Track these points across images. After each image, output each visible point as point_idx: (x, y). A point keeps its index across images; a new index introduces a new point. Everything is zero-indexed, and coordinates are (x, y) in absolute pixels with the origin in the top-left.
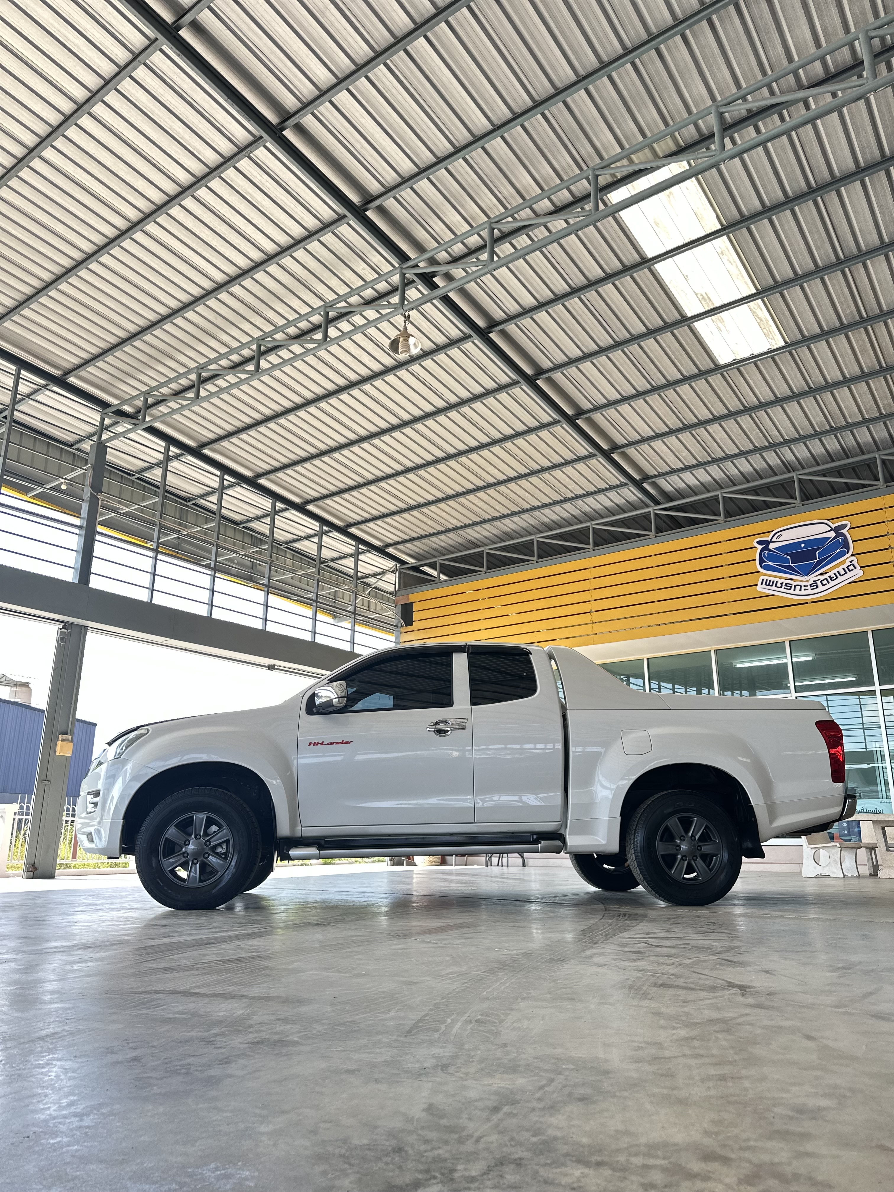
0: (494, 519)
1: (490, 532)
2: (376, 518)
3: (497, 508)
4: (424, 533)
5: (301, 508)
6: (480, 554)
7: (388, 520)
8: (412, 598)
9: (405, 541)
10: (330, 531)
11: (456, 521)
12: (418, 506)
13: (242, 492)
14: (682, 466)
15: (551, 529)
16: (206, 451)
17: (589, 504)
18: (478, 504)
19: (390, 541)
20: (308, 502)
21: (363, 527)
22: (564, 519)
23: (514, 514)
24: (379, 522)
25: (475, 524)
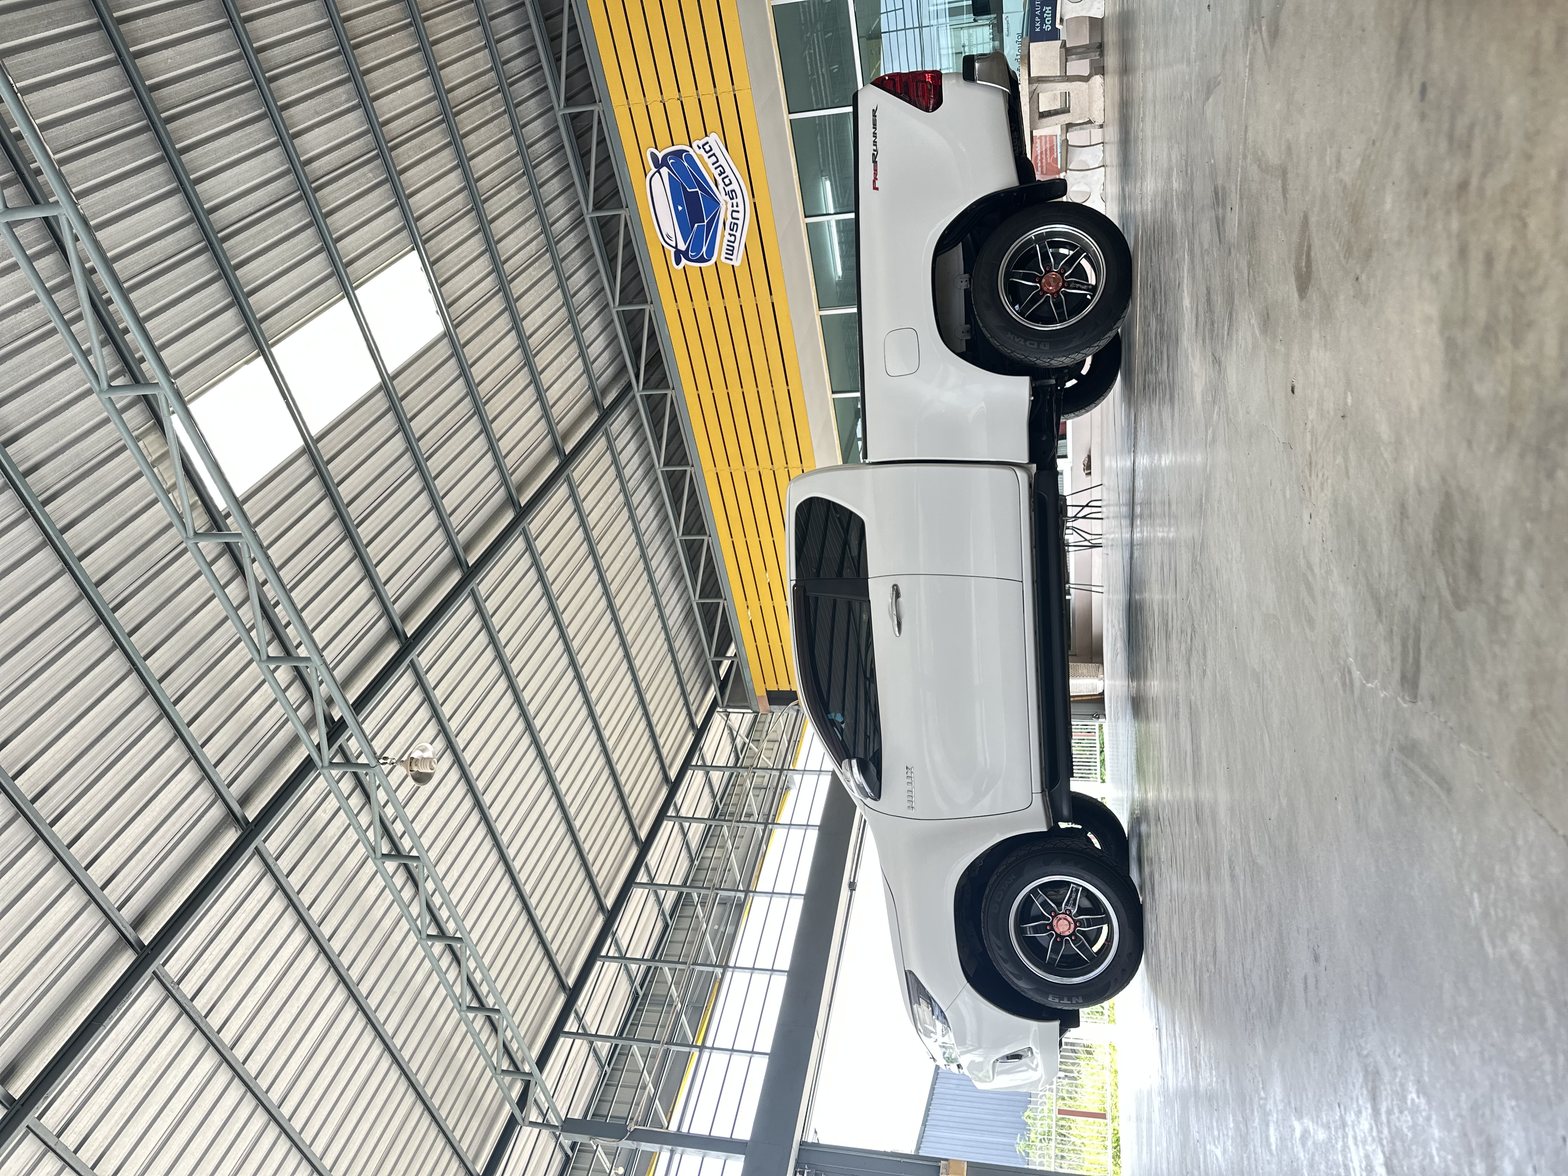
0: (655, 592)
1: (672, 595)
2: (656, 746)
3: (640, 590)
4: (675, 680)
5: (645, 847)
6: (702, 606)
7: (658, 730)
8: (760, 692)
9: (687, 704)
10: (675, 804)
11: (658, 641)
12: (639, 691)
13: (624, 928)
14: (580, 360)
15: (666, 517)
16: (571, 981)
17: (632, 472)
18: (635, 616)
19: (687, 723)
20: (636, 837)
21: (667, 762)
22: (653, 502)
23: (647, 568)
24: (661, 741)
25: (661, 616)
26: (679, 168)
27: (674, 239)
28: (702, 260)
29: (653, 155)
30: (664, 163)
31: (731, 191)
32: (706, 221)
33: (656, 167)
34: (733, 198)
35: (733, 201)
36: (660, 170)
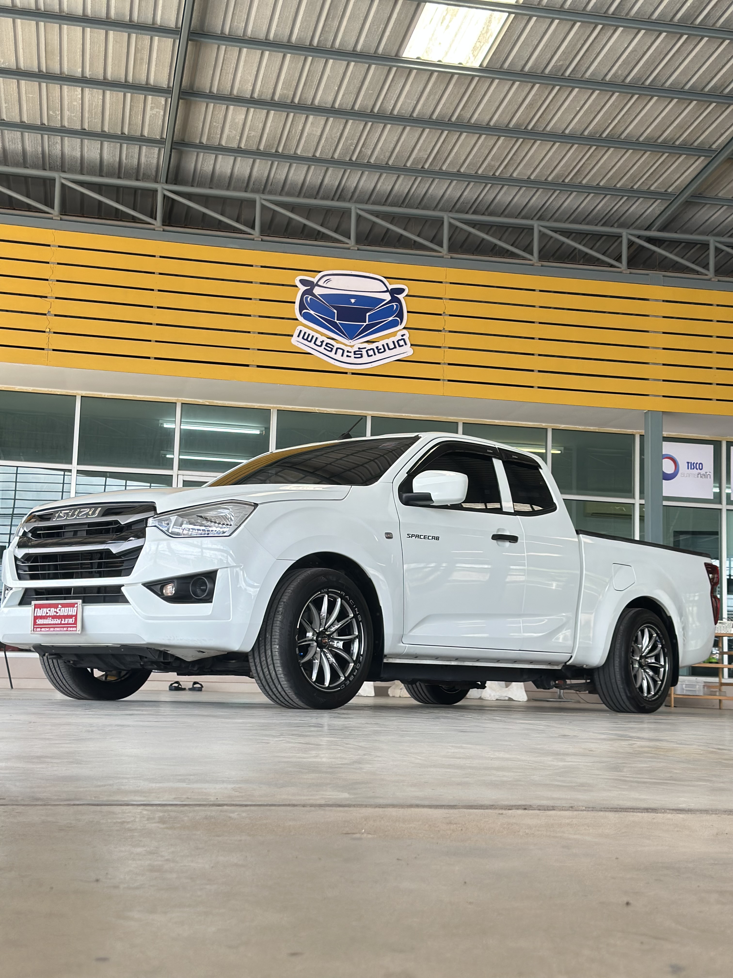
14: (235, 146)
26: (388, 312)
27: (325, 285)
28: (302, 307)
29: (401, 291)
30: (394, 299)
31: (361, 354)
32: (338, 322)
33: (391, 289)
34: (355, 354)
35: (353, 353)
36: (388, 293)
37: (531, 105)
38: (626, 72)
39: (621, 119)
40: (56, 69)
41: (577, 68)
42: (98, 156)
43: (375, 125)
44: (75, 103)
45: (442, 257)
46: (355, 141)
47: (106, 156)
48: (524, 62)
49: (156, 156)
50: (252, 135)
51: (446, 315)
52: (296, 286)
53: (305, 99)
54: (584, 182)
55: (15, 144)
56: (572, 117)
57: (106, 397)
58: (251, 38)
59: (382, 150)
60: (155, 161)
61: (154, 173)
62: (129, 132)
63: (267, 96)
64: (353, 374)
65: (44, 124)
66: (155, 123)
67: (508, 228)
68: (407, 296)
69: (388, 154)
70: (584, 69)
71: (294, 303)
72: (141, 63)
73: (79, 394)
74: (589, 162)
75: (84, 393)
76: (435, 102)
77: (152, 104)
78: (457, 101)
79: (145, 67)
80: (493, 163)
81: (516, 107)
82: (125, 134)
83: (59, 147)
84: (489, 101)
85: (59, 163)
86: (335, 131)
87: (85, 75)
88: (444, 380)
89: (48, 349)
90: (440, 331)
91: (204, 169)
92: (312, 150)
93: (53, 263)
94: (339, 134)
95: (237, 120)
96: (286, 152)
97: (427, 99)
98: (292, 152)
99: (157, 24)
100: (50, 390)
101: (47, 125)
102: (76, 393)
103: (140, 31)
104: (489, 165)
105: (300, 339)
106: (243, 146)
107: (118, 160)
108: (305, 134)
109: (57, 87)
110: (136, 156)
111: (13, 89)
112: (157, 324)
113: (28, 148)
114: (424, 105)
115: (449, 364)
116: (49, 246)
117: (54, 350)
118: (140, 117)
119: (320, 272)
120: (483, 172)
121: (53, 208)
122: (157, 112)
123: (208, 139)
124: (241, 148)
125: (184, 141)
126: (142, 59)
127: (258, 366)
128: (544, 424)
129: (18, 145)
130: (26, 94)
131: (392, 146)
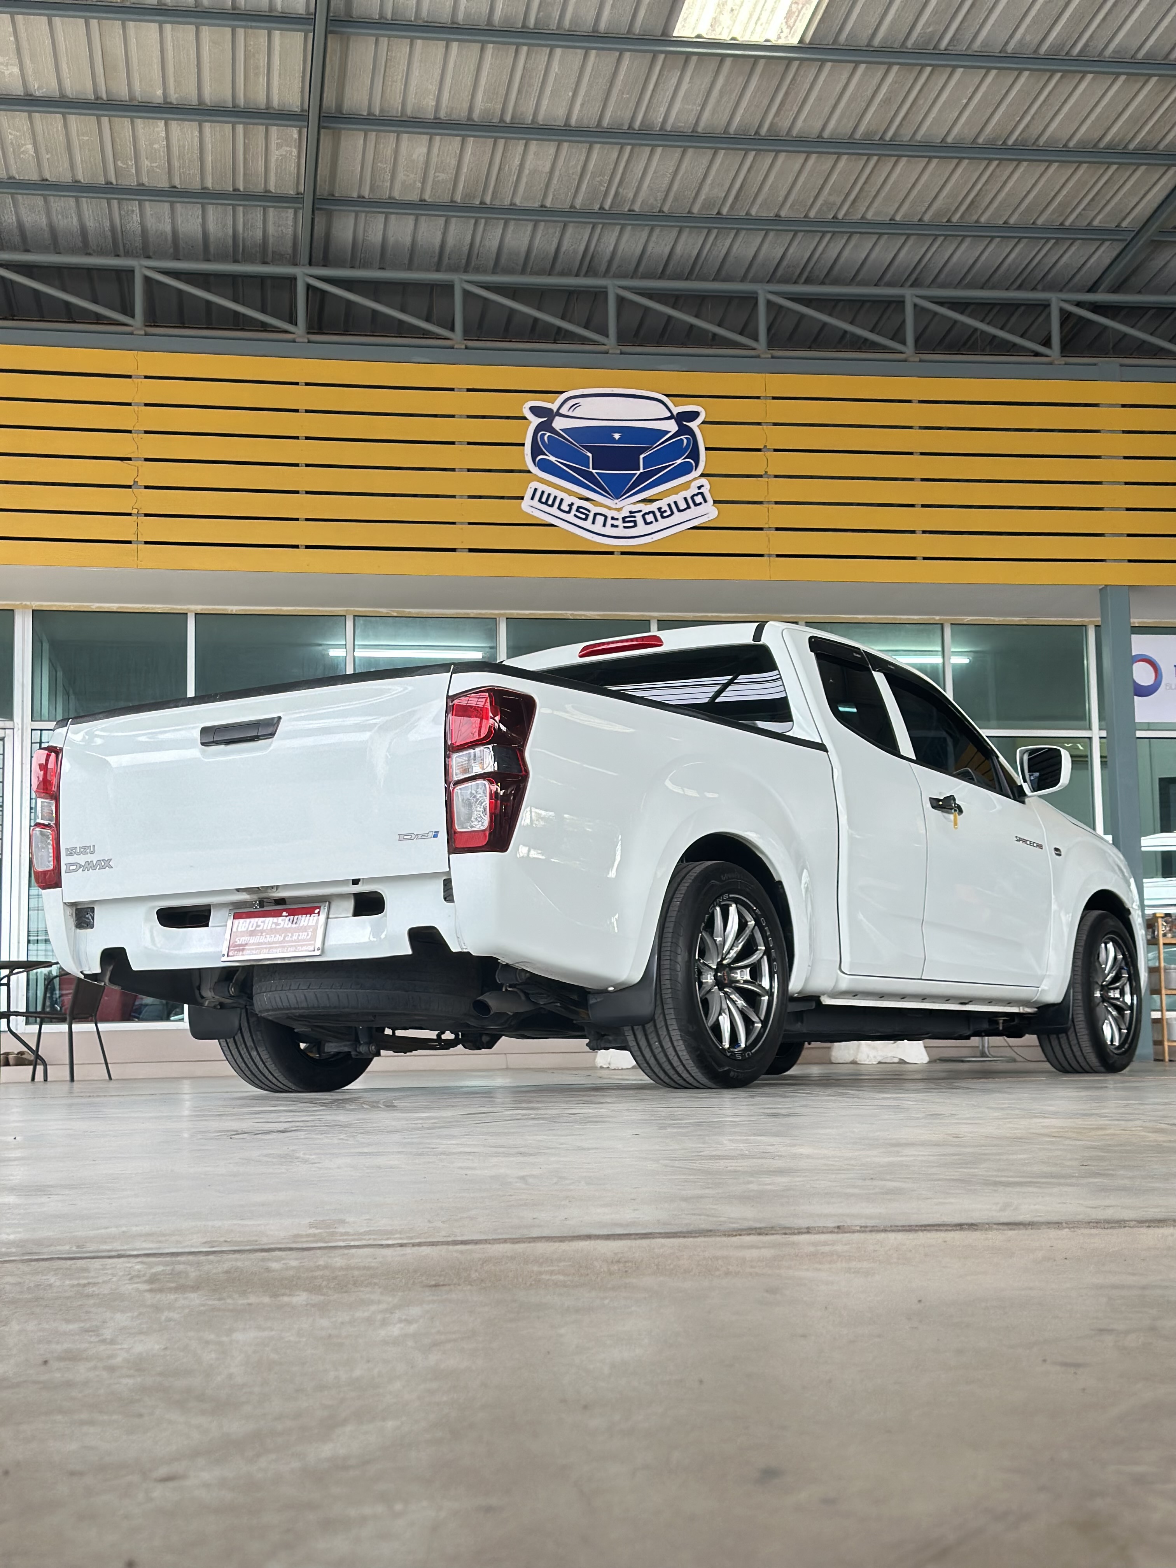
14: (416, 199)
26: (675, 450)
27: (570, 414)
28: (536, 451)
29: (694, 415)
30: (684, 430)
31: (635, 522)
32: (594, 471)
33: (678, 414)
34: (624, 522)
35: (621, 520)
36: (673, 420)
37: (887, 101)
38: (1039, 37)
39: (1035, 114)
40: (122, 92)
41: (958, 37)
42: (200, 230)
43: (637, 149)
44: (156, 146)
45: (758, 357)
46: (607, 178)
47: (211, 227)
48: (870, 32)
49: (290, 223)
50: (440, 178)
51: (769, 450)
52: (525, 418)
53: (521, 114)
54: (983, 220)
55: (67, 217)
56: (956, 114)
57: (234, 612)
58: (427, 22)
59: (651, 190)
60: (290, 231)
61: (290, 251)
62: (244, 188)
63: (460, 113)
64: (623, 553)
65: (111, 183)
66: (285, 168)
67: (863, 302)
68: (704, 423)
69: (660, 196)
70: (968, 36)
71: (523, 445)
72: (257, 75)
73: (191, 611)
74: (988, 187)
75: (199, 608)
76: (731, 104)
77: (278, 139)
78: (766, 102)
79: (263, 80)
80: (832, 199)
81: (864, 105)
82: (239, 190)
83: (136, 218)
84: (819, 98)
85: (138, 243)
86: (573, 163)
87: (169, 100)
88: (770, 555)
89: (138, 542)
90: (760, 476)
91: (370, 238)
92: (540, 197)
93: (137, 404)
94: (579, 168)
95: (415, 157)
96: (497, 204)
97: (719, 101)
98: (507, 202)
99: (276, 10)
100: (147, 606)
101: (114, 182)
102: (188, 609)
103: (250, 24)
104: (826, 202)
105: (535, 502)
106: (427, 197)
107: (230, 232)
108: (526, 172)
109: (127, 122)
110: (260, 224)
111: (57, 130)
112: (307, 493)
113: (90, 224)
114: (714, 111)
115: (777, 529)
116: (129, 377)
117: (146, 543)
118: (261, 163)
119: (562, 392)
120: (817, 213)
121: (133, 316)
122: (286, 151)
123: (372, 189)
124: (425, 201)
125: (333, 195)
126: (257, 67)
127: (471, 550)
128: (937, 618)
129: (72, 218)
130: (78, 136)
131: (667, 181)
